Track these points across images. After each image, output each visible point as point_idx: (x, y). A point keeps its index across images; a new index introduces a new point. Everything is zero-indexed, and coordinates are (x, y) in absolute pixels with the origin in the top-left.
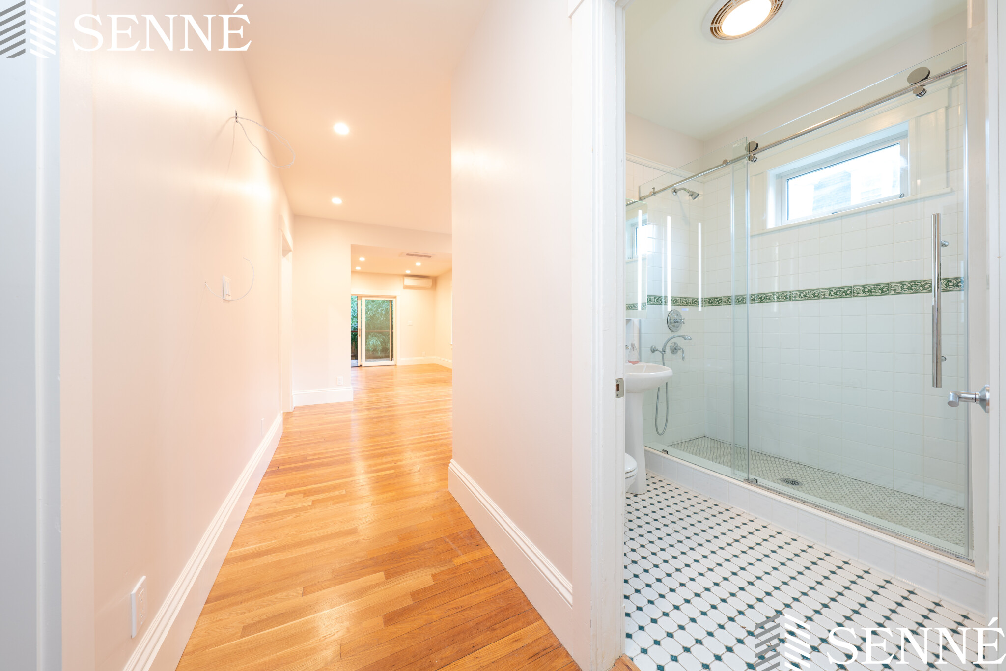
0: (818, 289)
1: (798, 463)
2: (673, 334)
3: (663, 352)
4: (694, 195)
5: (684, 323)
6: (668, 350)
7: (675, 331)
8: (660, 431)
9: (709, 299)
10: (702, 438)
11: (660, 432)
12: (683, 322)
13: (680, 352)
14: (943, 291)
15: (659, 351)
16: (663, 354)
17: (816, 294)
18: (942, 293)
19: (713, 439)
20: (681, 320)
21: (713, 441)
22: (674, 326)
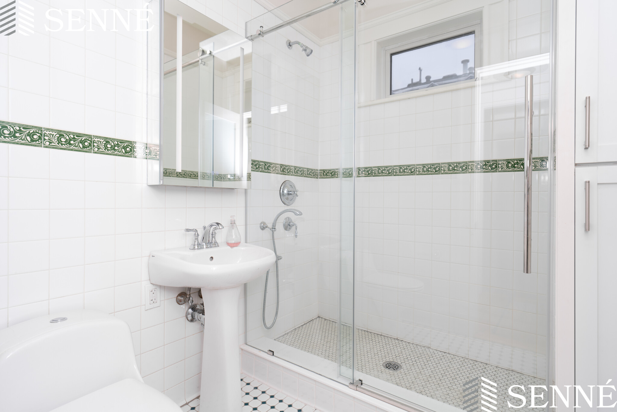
0: (414, 165)
1: (397, 339)
2: (286, 208)
3: (274, 228)
4: (308, 52)
5: (297, 196)
6: (280, 227)
7: (288, 204)
8: (269, 323)
9: (324, 171)
10: (316, 318)
11: (268, 325)
12: (296, 194)
13: (294, 228)
14: (533, 170)
15: (268, 228)
16: (273, 231)
17: (413, 170)
18: (533, 172)
19: (325, 320)
20: (294, 192)
21: (326, 321)
22: (287, 199)
